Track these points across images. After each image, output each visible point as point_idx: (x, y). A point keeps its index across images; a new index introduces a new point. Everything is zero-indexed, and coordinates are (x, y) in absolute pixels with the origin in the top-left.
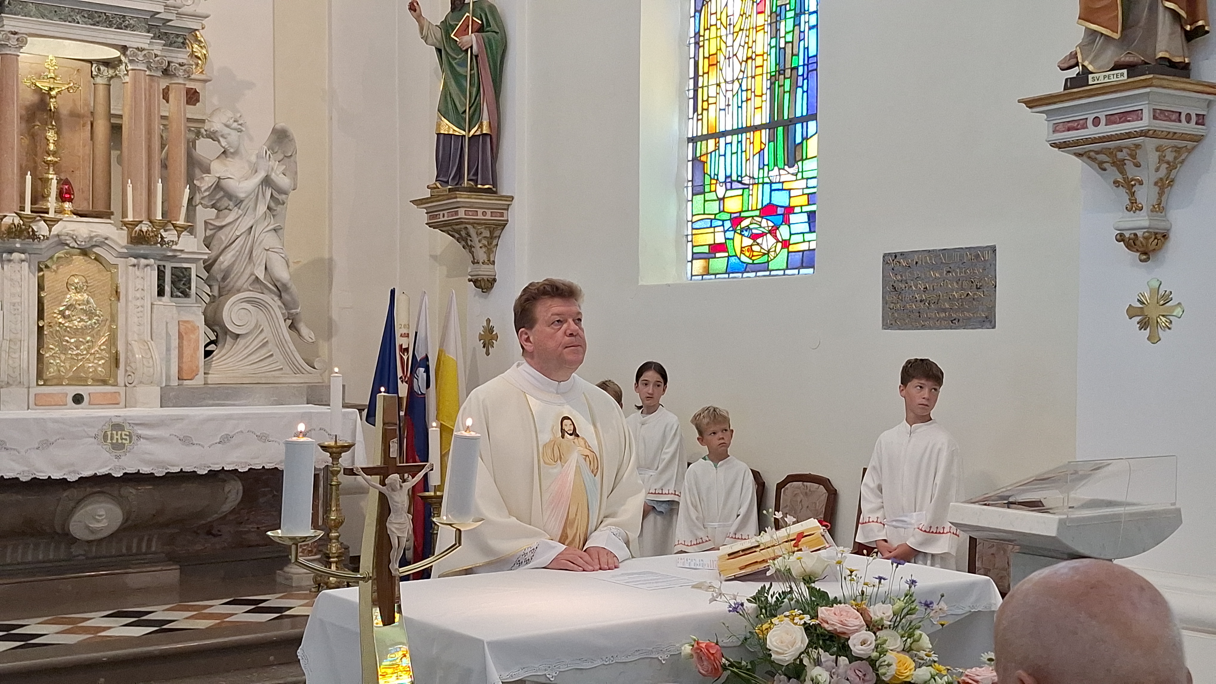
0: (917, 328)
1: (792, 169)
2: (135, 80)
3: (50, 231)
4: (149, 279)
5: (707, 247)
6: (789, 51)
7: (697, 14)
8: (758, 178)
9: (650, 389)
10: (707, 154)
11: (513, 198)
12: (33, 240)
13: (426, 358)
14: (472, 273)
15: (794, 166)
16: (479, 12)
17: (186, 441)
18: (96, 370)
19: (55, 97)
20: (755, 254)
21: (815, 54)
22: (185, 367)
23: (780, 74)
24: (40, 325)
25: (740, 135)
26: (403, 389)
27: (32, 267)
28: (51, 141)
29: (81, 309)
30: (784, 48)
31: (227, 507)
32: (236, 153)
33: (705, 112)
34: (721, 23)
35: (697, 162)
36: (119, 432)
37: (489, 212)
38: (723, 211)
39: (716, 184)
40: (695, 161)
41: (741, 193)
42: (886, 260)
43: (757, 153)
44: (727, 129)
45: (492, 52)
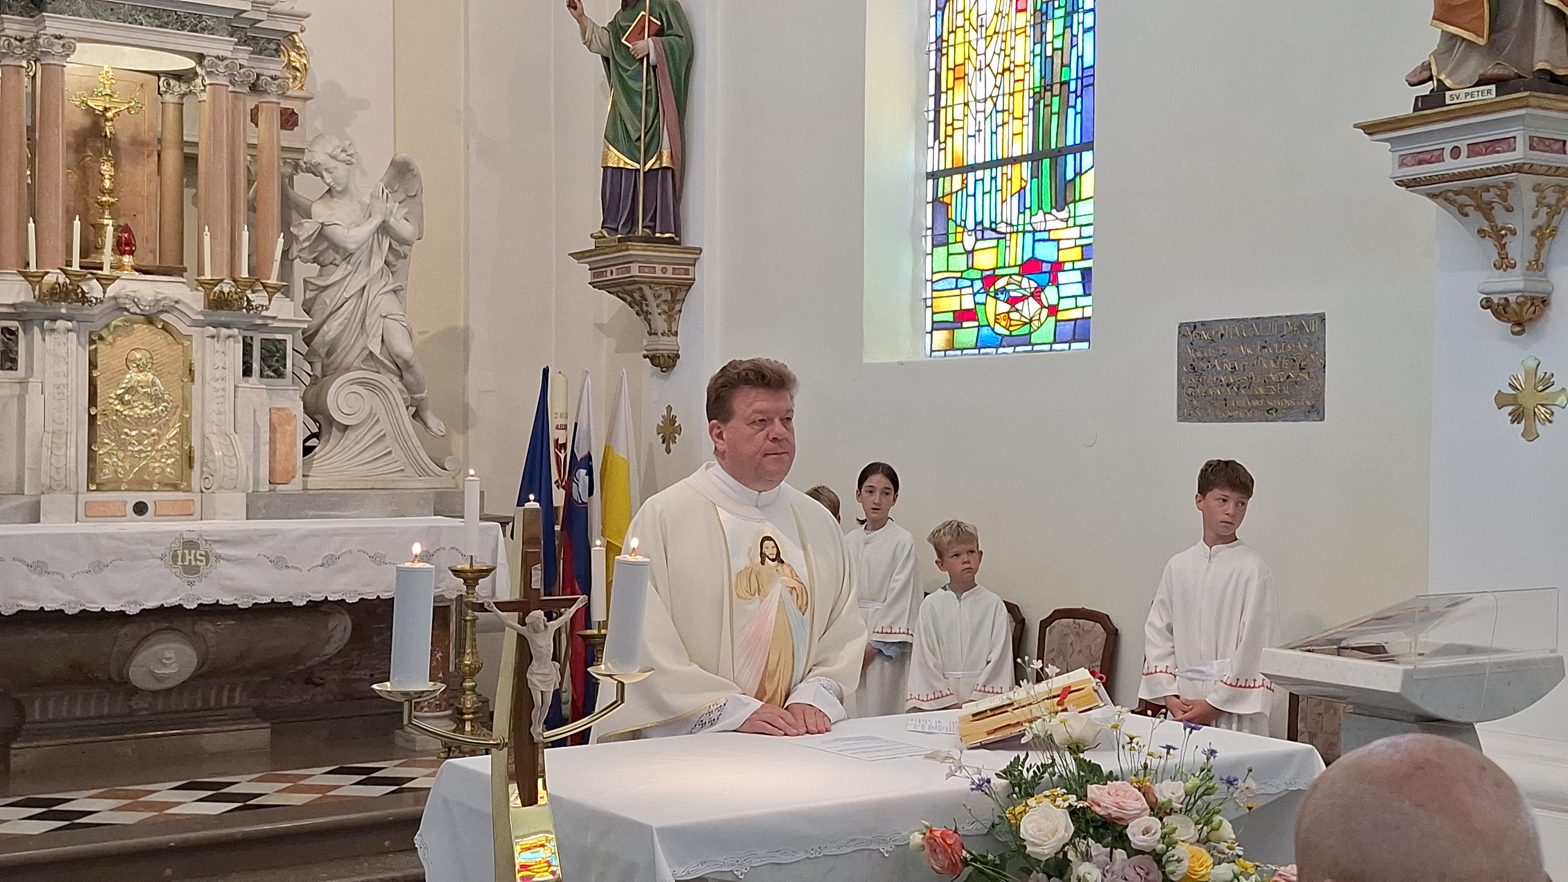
0: (1223, 420)
1: (1061, 213)
2: (214, 97)
3: (104, 293)
4: (231, 354)
5: (952, 314)
6: (1057, 61)
7: (939, 13)
8: (1018, 225)
9: (876, 498)
10: (951, 193)
11: (701, 250)
12: (83, 304)
13: (589, 457)
14: (649, 348)
15: (1064, 209)
16: (657, 9)
17: (279, 563)
18: (163, 470)
19: (112, 120)
20: (1013, 323)
21: (1092, 64)
22: (278, 468)
23: (1046, 90)
24: (93, 413)
25: (994, 169)
26: (559, 498)
27: (82, 339)
28: (107, 176)
29: (145, 392)
30: (1052, 57)
31: (332, 648)
32: (344, 192)
33: (949, 140)
34: (970, 24)
35: (939, 204)
36: (193, 552)
37: (670, 268)
38: (972, 268)
39: (963, 233)
40: (936, 203)
41: (995, 245)
42: (1182, 332)
43: (1016, 193)
44: (977, 162)
45: (673, 58)
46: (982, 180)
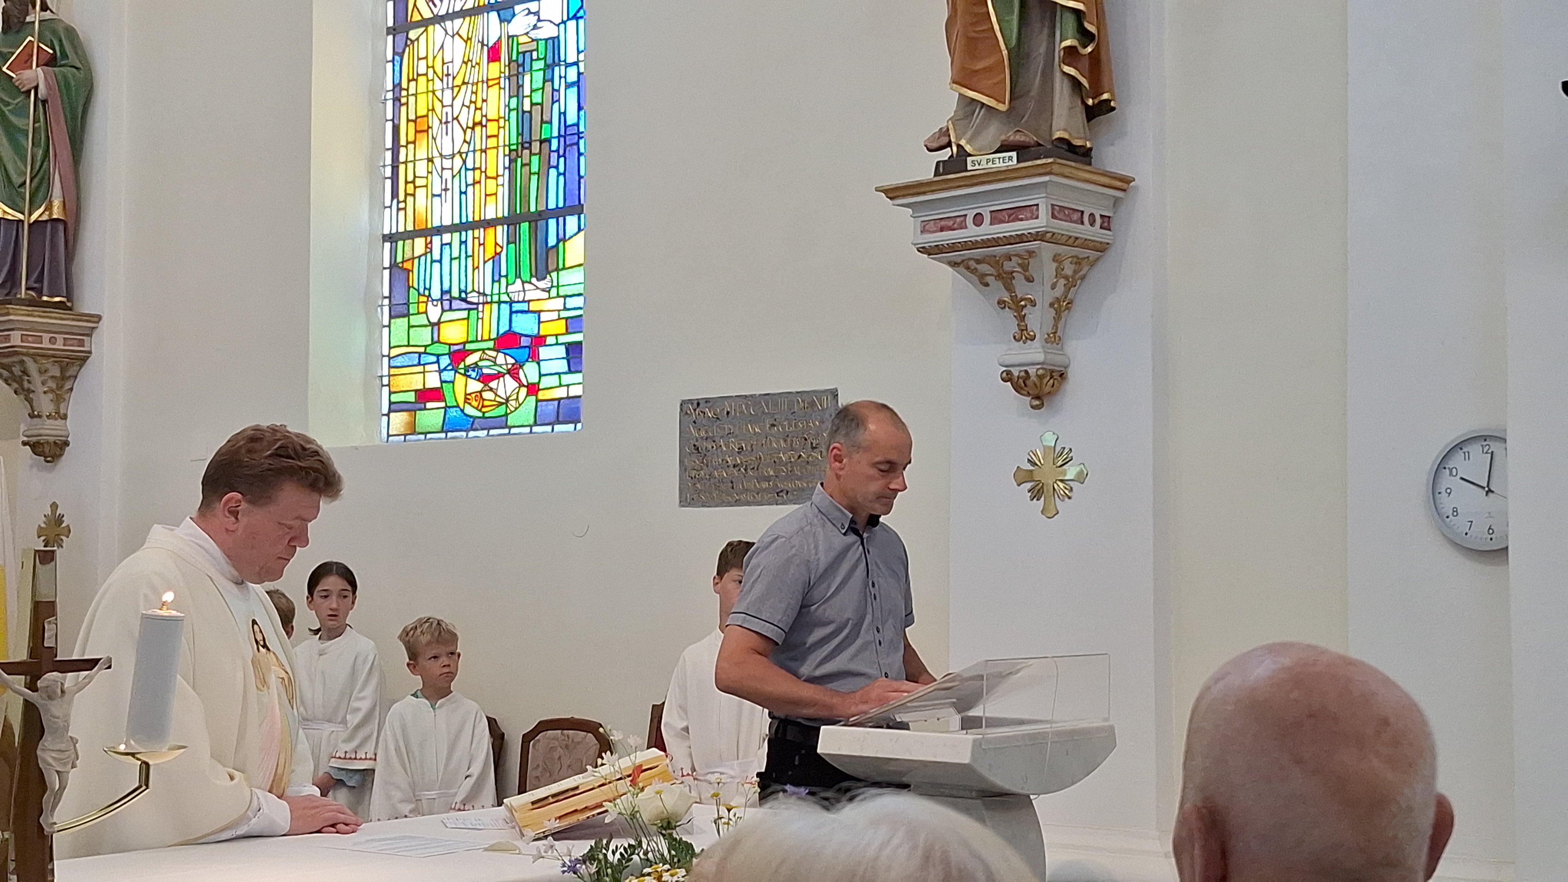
0: (728, 504)
1: (542, 282)
5: (413, 393)
6: (536, 117)
7: (397, 58)
8: (492, 296)
9: (333, 602)
10: (413, 258)
11: (100, 318)
14: (29, 433)
15: (545, 278)
16: (48, 36)
20: (486, 403)
21: (576, 121)
23: (523, 148)
25: (464, 233)
30: (530, 112)
33: (410, 199)
34: (435, 72)
35: (400, 271)
37: (60, 338)
38: (439, 342)
39: (426, 302)
40: (394, 270)
41: (466, 316)
42: (684, 409)
43: (489, 259)
44: (444, 224)
45: (69, 95)
46: (450, 244)
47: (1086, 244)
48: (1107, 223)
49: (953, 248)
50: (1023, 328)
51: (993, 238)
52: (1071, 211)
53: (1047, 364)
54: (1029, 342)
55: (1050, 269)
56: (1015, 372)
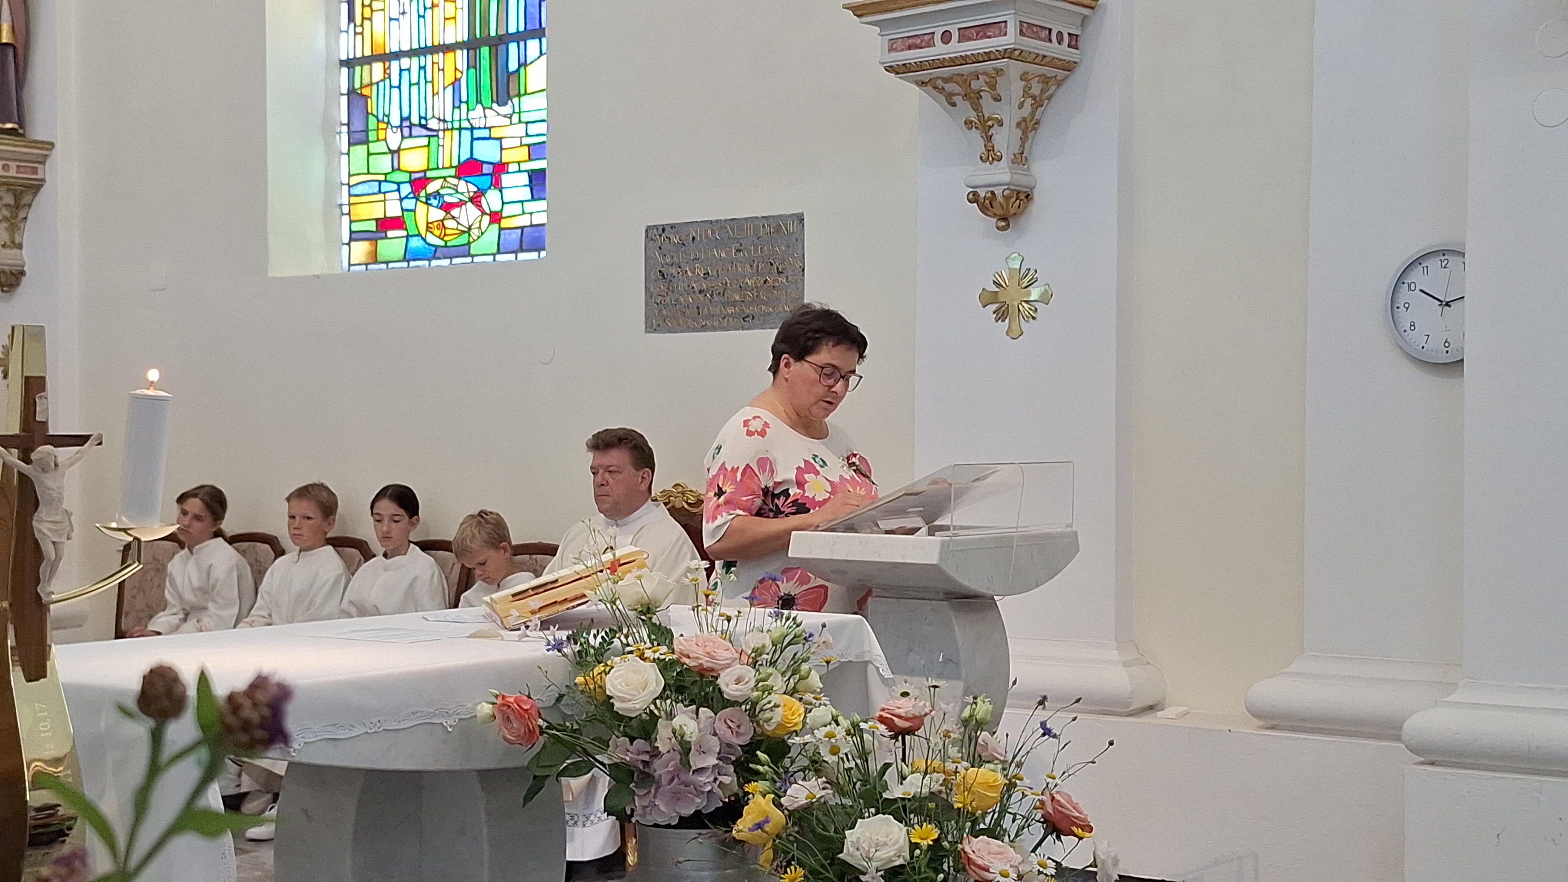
0: (695, 330)
1: (503, 108)
5: (374, 222)
8: (452, 122)
10: (371, 84)
11: (52, 145)
15: (506, 104)
20: (448, 232)
25: (422, 58)
33: (367, 23)
35: (358, 97)
37: (13, 165)
38: (399, 169)
39: (385, 129)
40: (352, 96)
41: (427, 144)
42: (649, 236)
43: (449, 85)
44: (402, 49)
47: (1054, 63)
48: (1074, 41)
49: (920, 66)
50: (990, 148)
51: (961, 56)
52: (1039, 29)
53: (1012, 185)
54: (995, 162)
55: (1017, 87)
56: (982, 193)
